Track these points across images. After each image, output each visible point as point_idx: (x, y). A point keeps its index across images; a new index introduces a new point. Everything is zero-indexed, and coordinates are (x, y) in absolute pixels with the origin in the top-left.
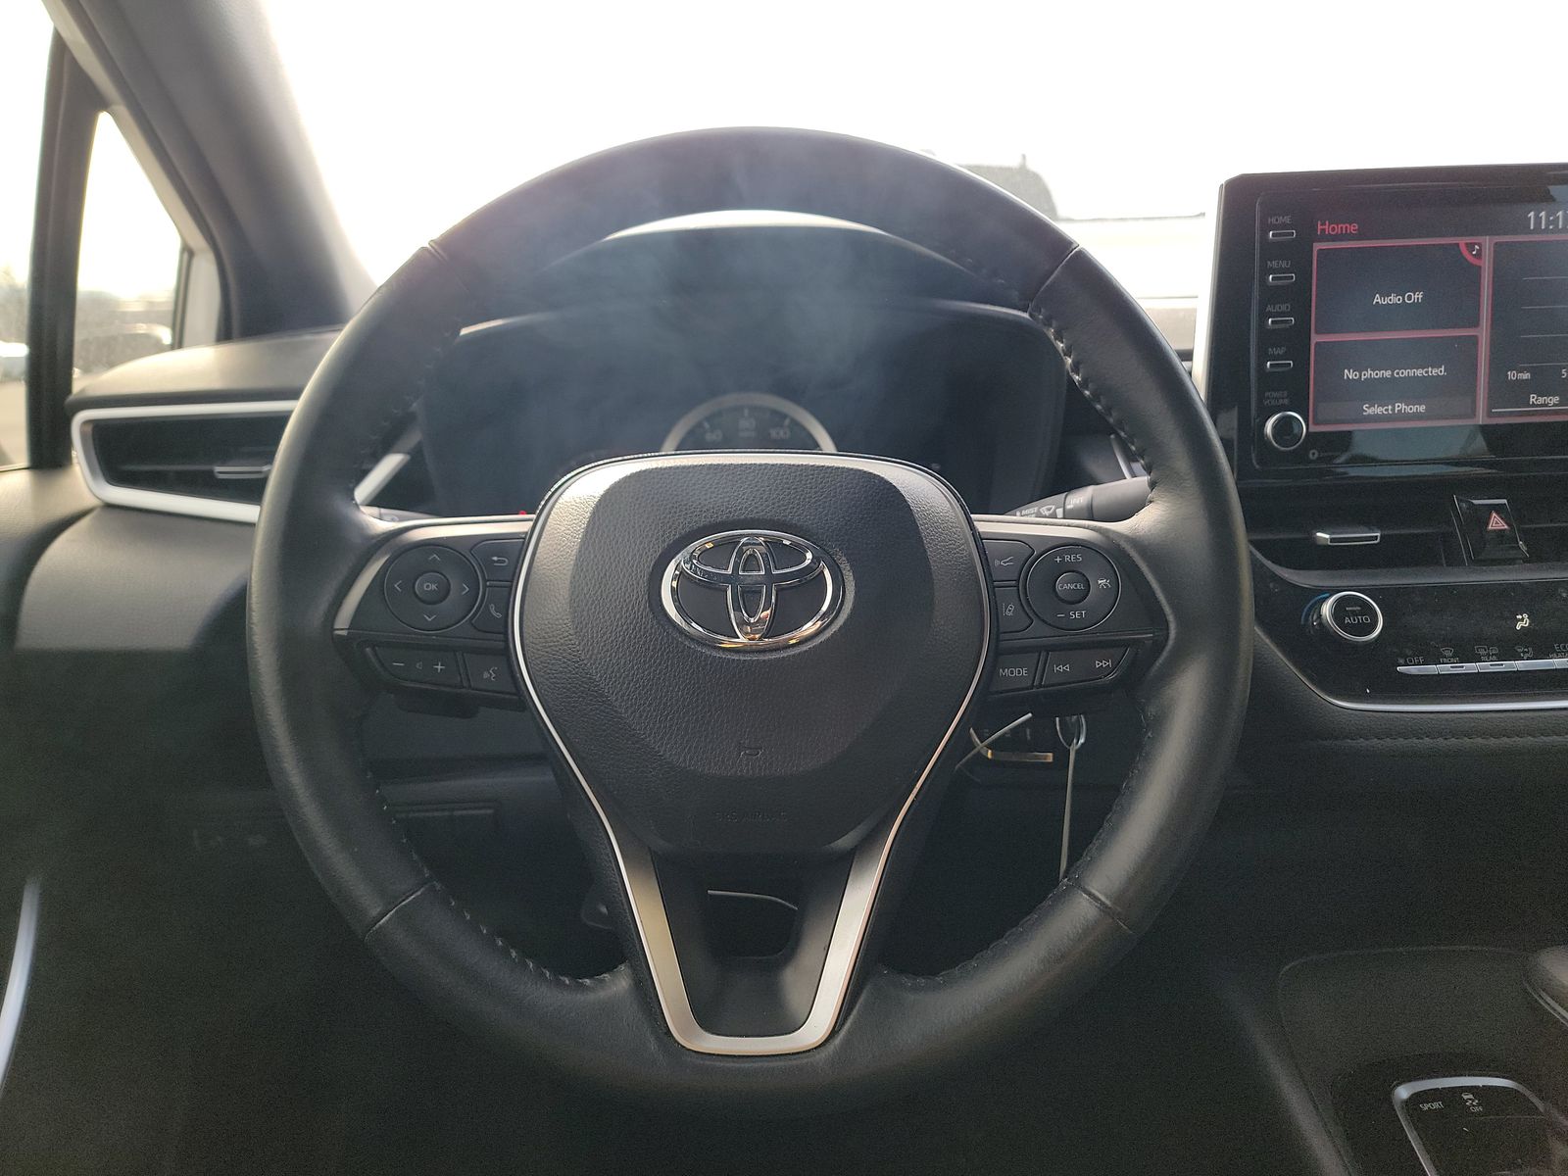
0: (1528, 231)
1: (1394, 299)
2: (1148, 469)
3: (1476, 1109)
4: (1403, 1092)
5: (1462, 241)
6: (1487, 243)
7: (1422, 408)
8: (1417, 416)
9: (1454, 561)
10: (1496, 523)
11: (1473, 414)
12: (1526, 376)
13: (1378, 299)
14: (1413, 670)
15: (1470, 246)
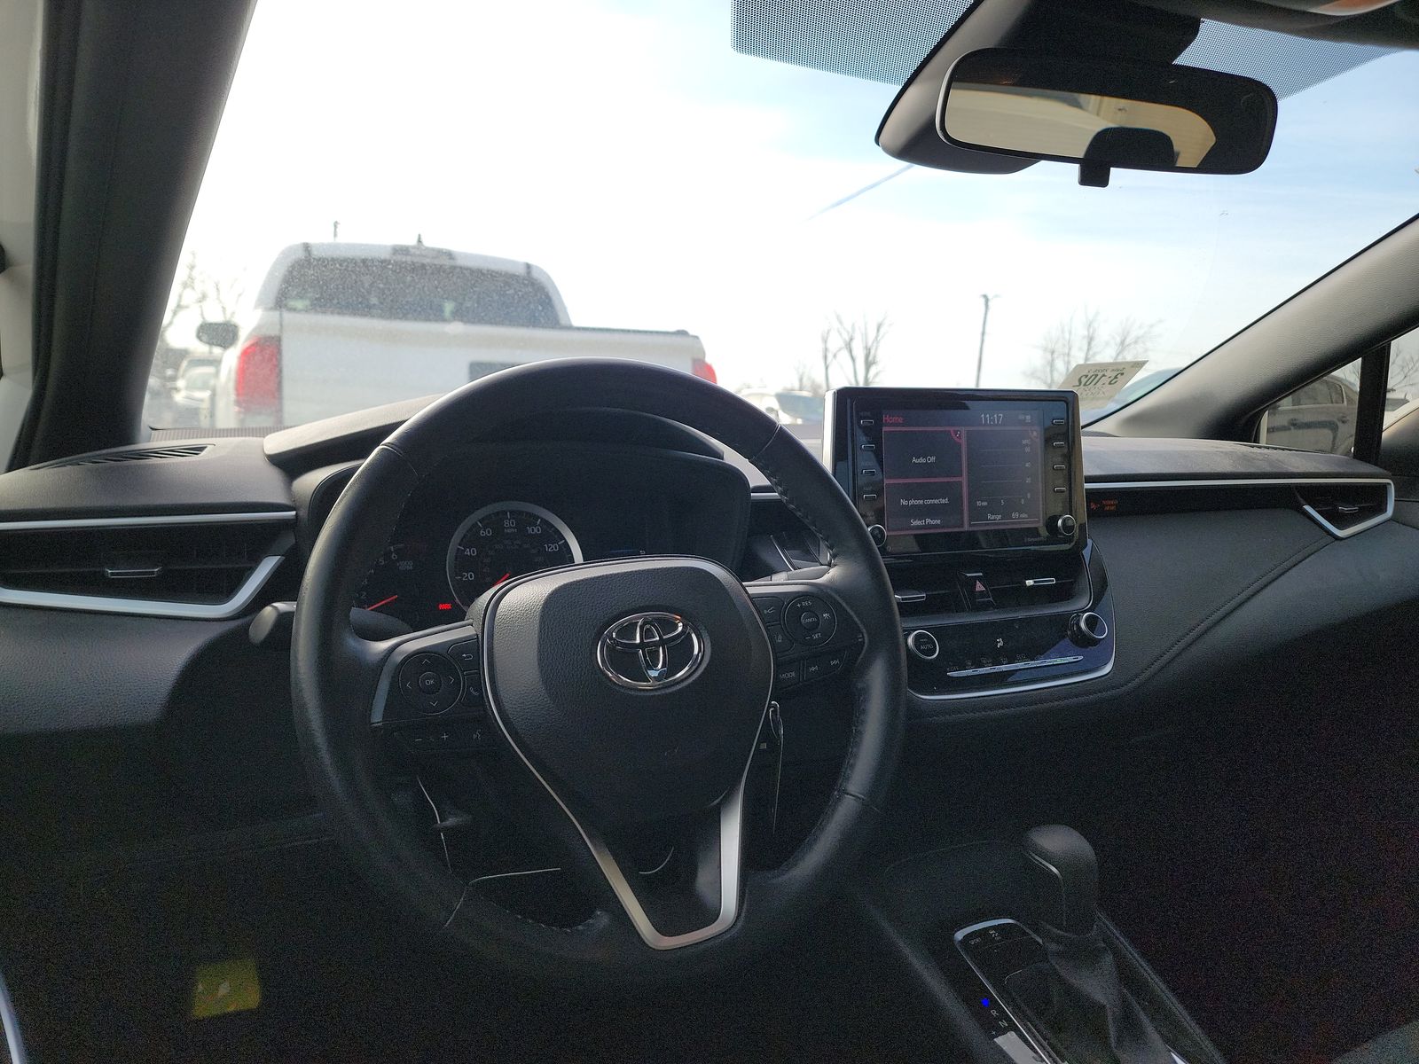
0: (980, 425)
1: (922, 460)
2: (831, 547)
3: (998, 938)
4: (959, 935)
5: (952, 429)
6: (963, 430)
7: (939, 522)
8: (936, 526)
9: (959, 609)
10: (979, 587)
11: (962, 525)
12: (985, 504)
13: (914, 460)
14: (954, 674)
15: (956, 432)
